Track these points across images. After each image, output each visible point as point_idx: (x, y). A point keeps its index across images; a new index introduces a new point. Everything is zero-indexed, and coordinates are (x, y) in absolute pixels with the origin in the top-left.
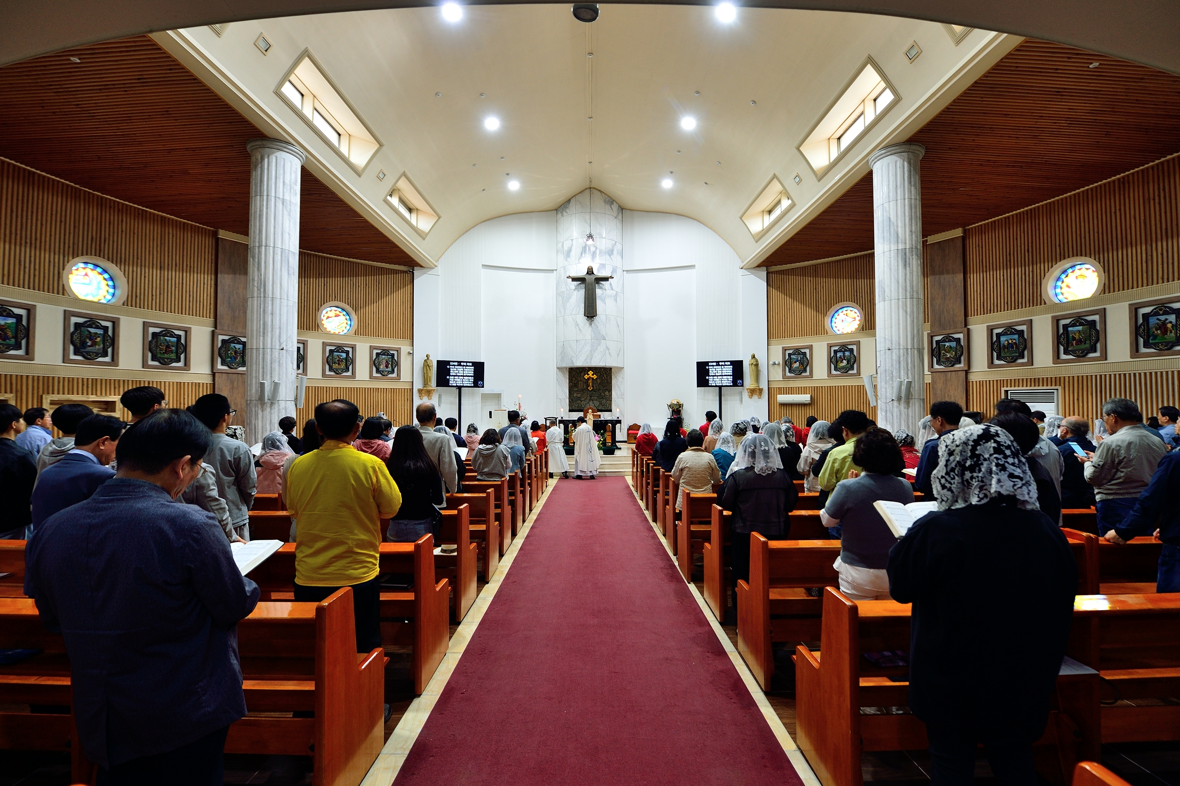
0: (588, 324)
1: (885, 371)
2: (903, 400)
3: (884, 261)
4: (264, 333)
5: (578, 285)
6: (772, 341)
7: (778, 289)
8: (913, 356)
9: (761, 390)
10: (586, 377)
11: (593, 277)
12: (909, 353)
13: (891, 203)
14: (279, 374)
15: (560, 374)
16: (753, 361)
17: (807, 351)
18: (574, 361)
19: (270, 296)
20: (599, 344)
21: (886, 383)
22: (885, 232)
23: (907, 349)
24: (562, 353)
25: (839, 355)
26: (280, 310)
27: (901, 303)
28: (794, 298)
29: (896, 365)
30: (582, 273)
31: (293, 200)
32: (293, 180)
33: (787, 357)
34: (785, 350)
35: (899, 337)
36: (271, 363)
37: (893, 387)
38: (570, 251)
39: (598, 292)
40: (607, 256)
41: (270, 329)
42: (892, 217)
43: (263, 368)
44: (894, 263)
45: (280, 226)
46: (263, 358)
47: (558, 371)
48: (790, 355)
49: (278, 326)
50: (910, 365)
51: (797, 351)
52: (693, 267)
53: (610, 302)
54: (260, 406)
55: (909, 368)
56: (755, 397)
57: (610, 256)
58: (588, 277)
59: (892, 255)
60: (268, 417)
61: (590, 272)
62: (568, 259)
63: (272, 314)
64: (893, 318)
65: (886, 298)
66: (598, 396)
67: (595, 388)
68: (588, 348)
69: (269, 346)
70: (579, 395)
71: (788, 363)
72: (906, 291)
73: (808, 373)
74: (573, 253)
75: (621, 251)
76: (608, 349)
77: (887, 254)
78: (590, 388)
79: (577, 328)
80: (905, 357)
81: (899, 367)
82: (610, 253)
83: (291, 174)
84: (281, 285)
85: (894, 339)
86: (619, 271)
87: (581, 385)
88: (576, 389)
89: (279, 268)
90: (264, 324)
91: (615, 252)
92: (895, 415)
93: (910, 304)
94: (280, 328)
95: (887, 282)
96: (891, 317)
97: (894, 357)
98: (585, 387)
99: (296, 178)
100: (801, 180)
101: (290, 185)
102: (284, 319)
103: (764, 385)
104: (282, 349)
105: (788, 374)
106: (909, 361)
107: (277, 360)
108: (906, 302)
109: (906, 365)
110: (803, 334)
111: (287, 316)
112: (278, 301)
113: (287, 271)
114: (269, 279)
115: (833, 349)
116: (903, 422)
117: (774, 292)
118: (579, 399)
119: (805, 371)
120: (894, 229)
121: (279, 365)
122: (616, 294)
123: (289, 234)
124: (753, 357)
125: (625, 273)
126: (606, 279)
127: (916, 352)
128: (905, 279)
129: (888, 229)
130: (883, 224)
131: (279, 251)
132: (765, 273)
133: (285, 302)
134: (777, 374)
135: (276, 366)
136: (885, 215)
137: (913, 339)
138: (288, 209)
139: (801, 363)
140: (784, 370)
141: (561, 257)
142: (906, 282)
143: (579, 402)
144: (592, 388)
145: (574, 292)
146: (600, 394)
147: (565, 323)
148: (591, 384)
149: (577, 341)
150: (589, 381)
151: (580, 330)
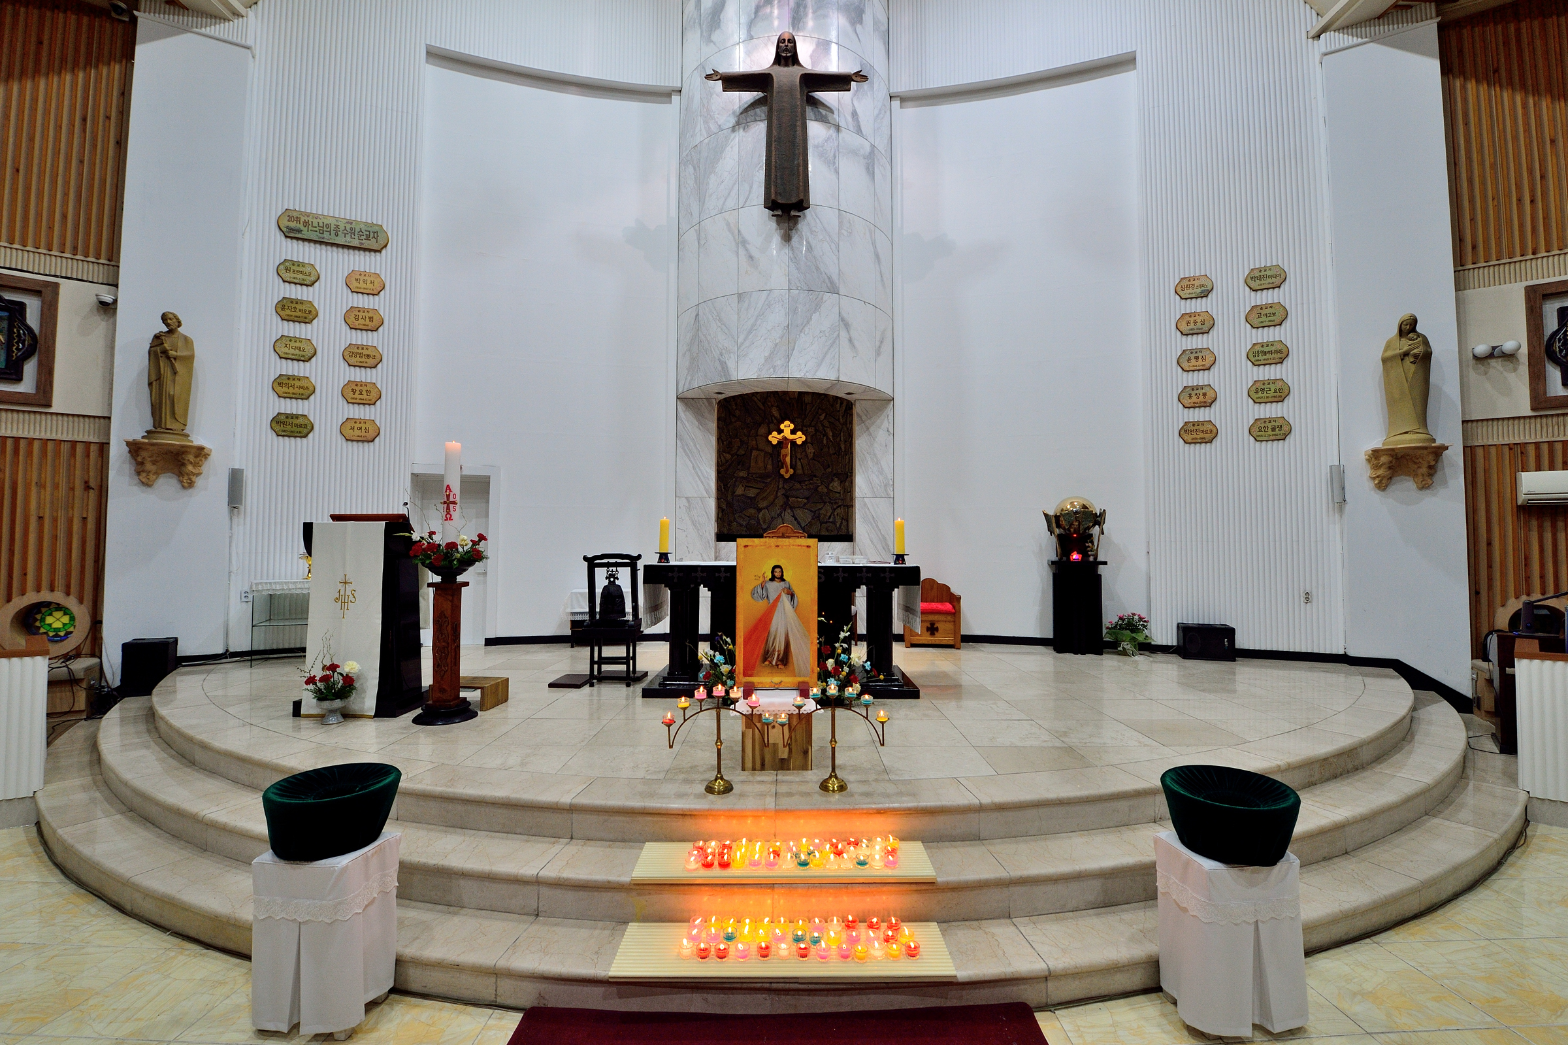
0: (776, 239)
6: (1473, 276)
9: (1436, 457)
10: (774, 438)
15: (688, 417)
18: (731, 364)
20: (817, 307)
24: (695, 341)
34: (1537, 297)
38: (718, 8)
39: (816, 131)
47: (681, 407)
52: (1122, 63)
56: (1406, 486)
57: (852, 22)
62: (717, 33)
66: (807, 493)
67: (799, 471)
68: (777, 318)
70: (752, 493)
74: (730, 9)
76: (847, 326)
78: (786, 474)
79: (742, 252)
87: (758, 463)
88: (741, 471)
91: (868, 20)
98: (770, 467)
103: (1450, 435)
118: (752, 502)
122: (871, 147)
124: (1408, 328)
125: (896, 103)
132: (1432, 27)
134: (1508, 394)
140: (1537, 378)
141: (694, 40)
143: (752, 511)
144: (791, 471)
145: (733, 135)
146: (816, 489)
147: (702, 242)
148: (788, 459)
149: (739, 295)
150: (783, 451)
151: (751, 257)
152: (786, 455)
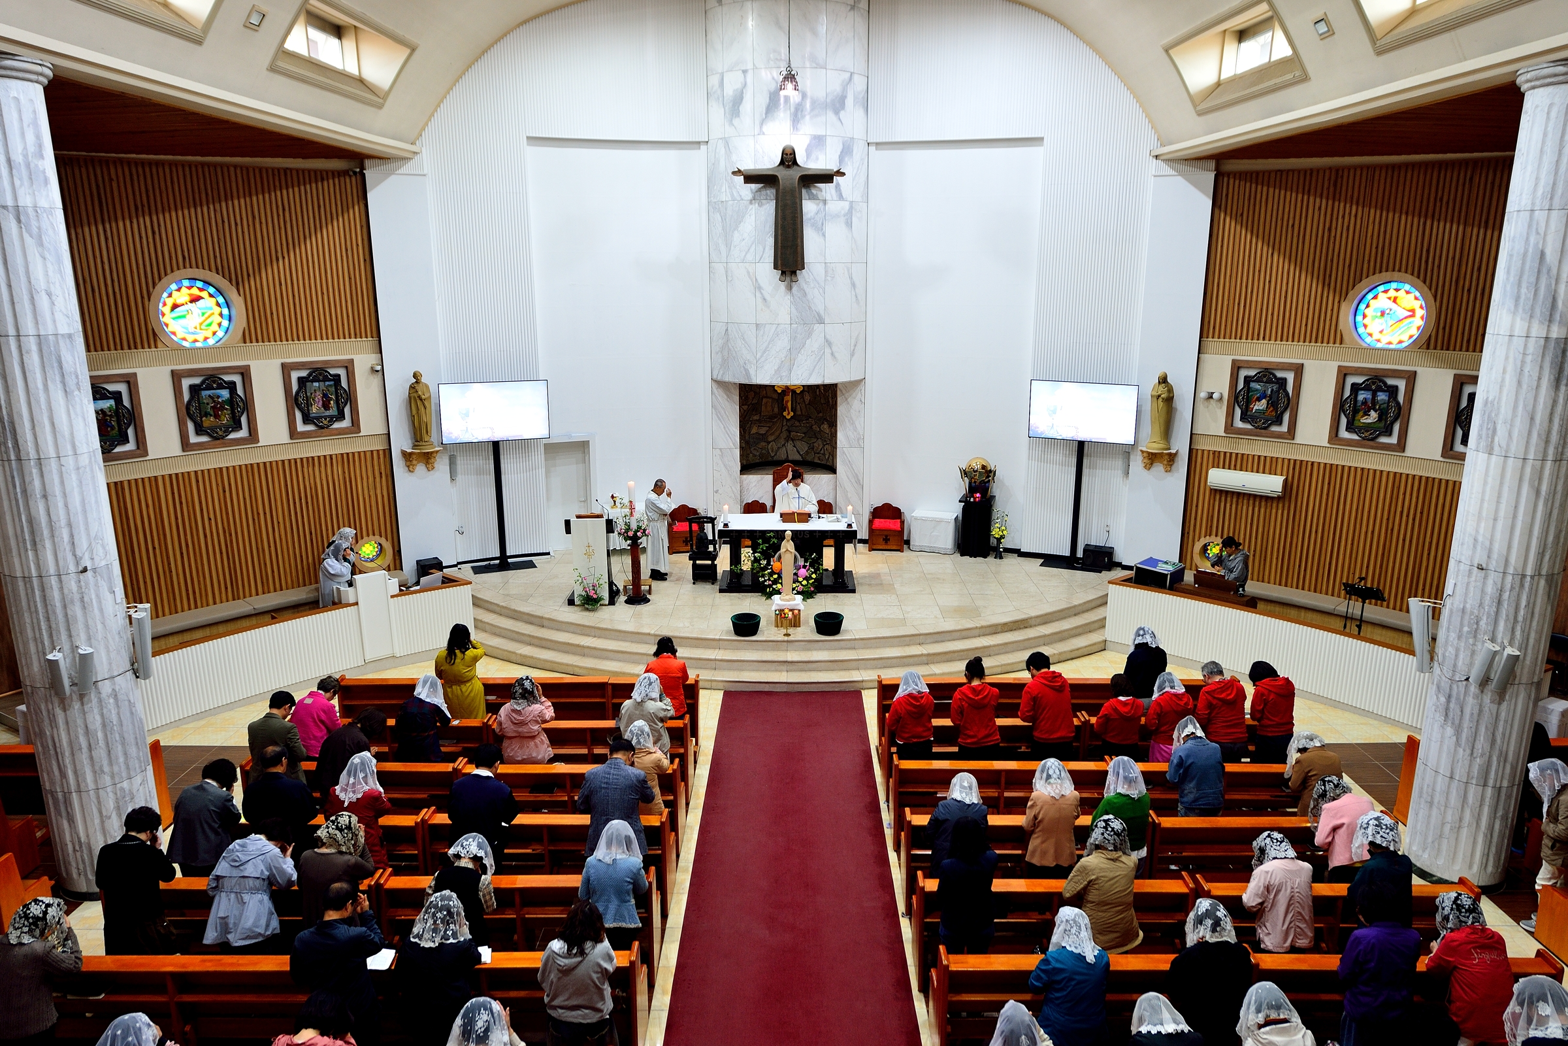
0: (782, 289)
1: (1463, 611)
2: (1492, 686)
3: (1507, 358)
4: (34, 543)
5: (759, 190)
6: (1212, 343)
7: (1238, 217)
8: (1533, 592)
9: (1172, 458)
11: (795, 174)
12: (1527, 585)
13: (1554, 214)
14: (87, 627)
15: (720, 393)
16: (1162, 389)
17: (1290, 377)
18: (752, 372)
19: (33, 454)
20: (809, 334)
21: (1459, 637)
22: (1524, 285)
23: (1524, 576)
24: (724, 348)
25: (1362, 396)
26: (62, 483)
27: (1528, 470)
28: (1273, 244)
29: (1489, 607)
30: (769, 161)
31: (43, 203)
32: (31, 149)
33: (1241, 385)
34: (1236, 367)
35: (1509, 547)
36: (65, 607)
37: (1473, 653)
38: (738, 100)
39: (809, 207)
40: (831, 115)
41: (46, 533)
42: (1548, 252)
43: (48, 619)
44: (1530, 369)
45: (23, 279)
46: (44, 598)
47: (715, 387)
48: (1247, 380)
49: (63, 522)
50: (1522, 612)
51: (1267, 374)
52: (1037, 141)
53: (835, 231)
54: (56, 701)
55: (1520, 618)
56: (1159, 468)
57: (837, 113)
58: (782, 174)
59: (1531, 349)
60: (80, 722)
61: (788, 159)
62: (736, 121)
63: (45, 497)
64: (1504, 500)
65: (1496, 448)
66: (804, 430)
67: (799, 413)
68: (783, 343)
69: (52, 570)
70: (763, 431)
71: (1241, 398)
72: (1547, 442)
73: (1284, 428)
74: (747, 106)
75: (863, 94)
76: (830, 344)
77: (1518, 343)
78: (788, 414)
79: (758, 294)
80: (1515, 593)
81: (1497, 613)
82: (838, 105)
83: (23, 134)
84: (53, 424)
85: (1496, 546)
86: (859, 150)
87: (767, 408)
88: (756, 417)
89: (40, 385)
90: (31, 521)
91: (849, 102)
92: (1468, 711)
93: (1552, 474)
94: (70, 525)
95: (1505, 410)
96: (1499, 496)
97: (1490, 589)
98: (776, 410)
99: (38, 137)
100: (1330, 33)
101: (28, 166)
102: (75, 501)
103: (1180, 445)
104: (85, 570)
105: (1238, 424)
106: (1523, 603)
107: (77, 597)
108: (1542, 468)
109: (1512, 611)
110: (1285, 335)
111: (82, 493)
112: (53, 464)
113: (60, 386)
114: (21, 416)
115: (1351, 380)
116: (1482, 730)
117: (1228, 224)
118: (763, 438)
119: (1279, 421)
120: (1549, 286)
121: (84, 608)
122: (851, 207)
123: (49, 295)
124: (1163, 380)
125: (872, 148)
126: (827, 178)
127: (1542, 582)
128: (1552, 414)
129: (1533, 279)
130: (1523, 264)
131: (32, 345)
132: (1211, 176)
133: (69, 462)
134: (1214, 422)
135: (76, 610)
136: (1532, 240)
137: (1541, 555)
138: (35, 230)
139: (1273, 403)
140: (1230, 415)
141: (718, 113)
142: (1551, 420)
143: (764, 444)
144: (792, 414)
145: (751, 207)
146: (811, 427)
147: (730, 279)
148: (789, 405)
149: (757, 325)
150: (786, 398)
151: (765, 299)
152: (787, 402)
